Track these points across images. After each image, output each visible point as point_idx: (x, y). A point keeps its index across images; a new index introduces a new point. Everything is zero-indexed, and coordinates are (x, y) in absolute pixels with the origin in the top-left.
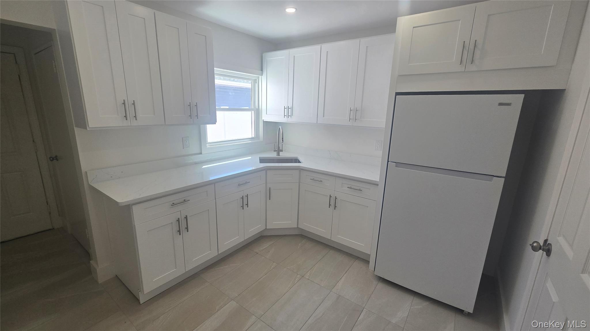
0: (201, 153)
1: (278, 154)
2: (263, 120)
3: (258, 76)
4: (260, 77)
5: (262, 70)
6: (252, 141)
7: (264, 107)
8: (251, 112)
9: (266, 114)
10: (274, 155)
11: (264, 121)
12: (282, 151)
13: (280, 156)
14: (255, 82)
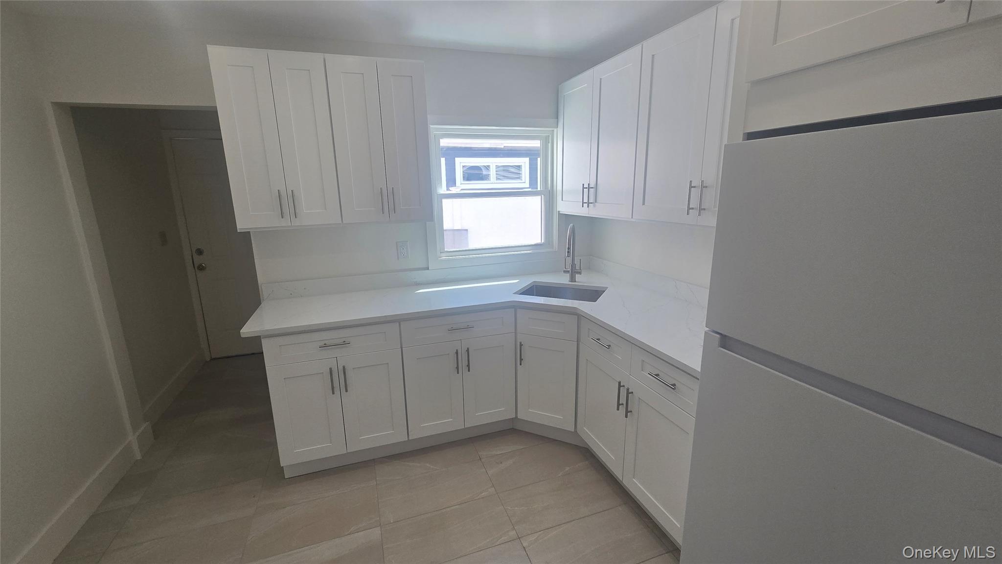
0: (428, 269)
1: (573, 279)
2: (559, 211)
3: (551, 129)
4: (555, 130)
5: (557, 118)
6: (536, 251)
7: (559, 188)
8: (540, 197)
9: (562, 200)
10: (563, 279)
11: (561, 213)
12: (580, 273)
13: (575, 281)
14: (547, 141)
